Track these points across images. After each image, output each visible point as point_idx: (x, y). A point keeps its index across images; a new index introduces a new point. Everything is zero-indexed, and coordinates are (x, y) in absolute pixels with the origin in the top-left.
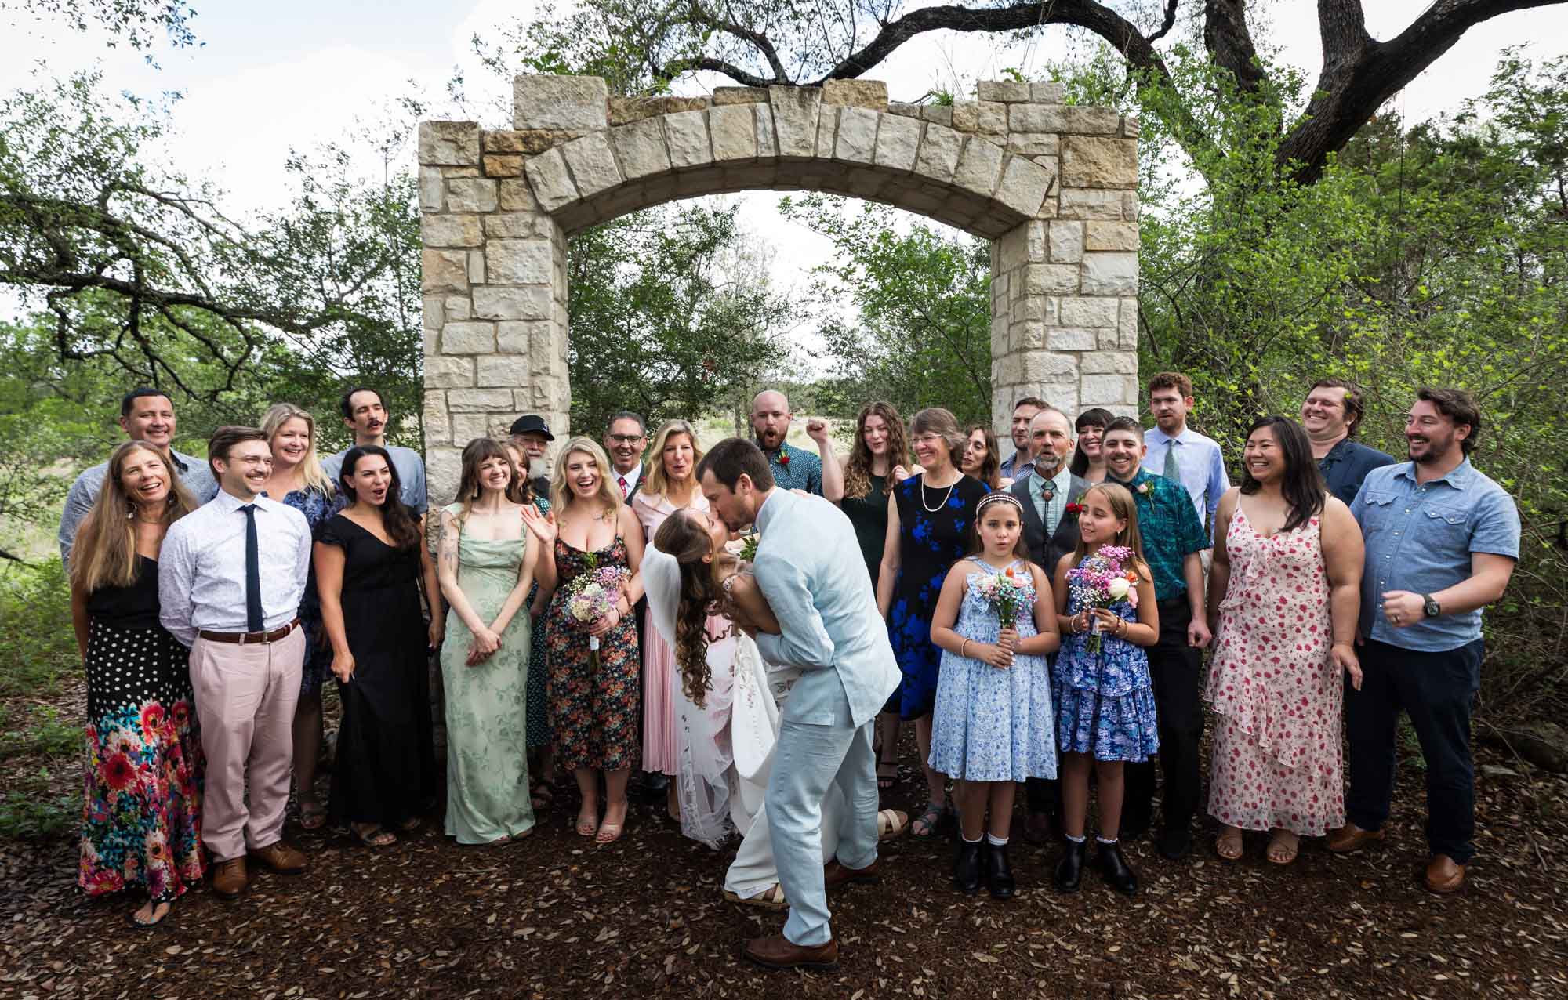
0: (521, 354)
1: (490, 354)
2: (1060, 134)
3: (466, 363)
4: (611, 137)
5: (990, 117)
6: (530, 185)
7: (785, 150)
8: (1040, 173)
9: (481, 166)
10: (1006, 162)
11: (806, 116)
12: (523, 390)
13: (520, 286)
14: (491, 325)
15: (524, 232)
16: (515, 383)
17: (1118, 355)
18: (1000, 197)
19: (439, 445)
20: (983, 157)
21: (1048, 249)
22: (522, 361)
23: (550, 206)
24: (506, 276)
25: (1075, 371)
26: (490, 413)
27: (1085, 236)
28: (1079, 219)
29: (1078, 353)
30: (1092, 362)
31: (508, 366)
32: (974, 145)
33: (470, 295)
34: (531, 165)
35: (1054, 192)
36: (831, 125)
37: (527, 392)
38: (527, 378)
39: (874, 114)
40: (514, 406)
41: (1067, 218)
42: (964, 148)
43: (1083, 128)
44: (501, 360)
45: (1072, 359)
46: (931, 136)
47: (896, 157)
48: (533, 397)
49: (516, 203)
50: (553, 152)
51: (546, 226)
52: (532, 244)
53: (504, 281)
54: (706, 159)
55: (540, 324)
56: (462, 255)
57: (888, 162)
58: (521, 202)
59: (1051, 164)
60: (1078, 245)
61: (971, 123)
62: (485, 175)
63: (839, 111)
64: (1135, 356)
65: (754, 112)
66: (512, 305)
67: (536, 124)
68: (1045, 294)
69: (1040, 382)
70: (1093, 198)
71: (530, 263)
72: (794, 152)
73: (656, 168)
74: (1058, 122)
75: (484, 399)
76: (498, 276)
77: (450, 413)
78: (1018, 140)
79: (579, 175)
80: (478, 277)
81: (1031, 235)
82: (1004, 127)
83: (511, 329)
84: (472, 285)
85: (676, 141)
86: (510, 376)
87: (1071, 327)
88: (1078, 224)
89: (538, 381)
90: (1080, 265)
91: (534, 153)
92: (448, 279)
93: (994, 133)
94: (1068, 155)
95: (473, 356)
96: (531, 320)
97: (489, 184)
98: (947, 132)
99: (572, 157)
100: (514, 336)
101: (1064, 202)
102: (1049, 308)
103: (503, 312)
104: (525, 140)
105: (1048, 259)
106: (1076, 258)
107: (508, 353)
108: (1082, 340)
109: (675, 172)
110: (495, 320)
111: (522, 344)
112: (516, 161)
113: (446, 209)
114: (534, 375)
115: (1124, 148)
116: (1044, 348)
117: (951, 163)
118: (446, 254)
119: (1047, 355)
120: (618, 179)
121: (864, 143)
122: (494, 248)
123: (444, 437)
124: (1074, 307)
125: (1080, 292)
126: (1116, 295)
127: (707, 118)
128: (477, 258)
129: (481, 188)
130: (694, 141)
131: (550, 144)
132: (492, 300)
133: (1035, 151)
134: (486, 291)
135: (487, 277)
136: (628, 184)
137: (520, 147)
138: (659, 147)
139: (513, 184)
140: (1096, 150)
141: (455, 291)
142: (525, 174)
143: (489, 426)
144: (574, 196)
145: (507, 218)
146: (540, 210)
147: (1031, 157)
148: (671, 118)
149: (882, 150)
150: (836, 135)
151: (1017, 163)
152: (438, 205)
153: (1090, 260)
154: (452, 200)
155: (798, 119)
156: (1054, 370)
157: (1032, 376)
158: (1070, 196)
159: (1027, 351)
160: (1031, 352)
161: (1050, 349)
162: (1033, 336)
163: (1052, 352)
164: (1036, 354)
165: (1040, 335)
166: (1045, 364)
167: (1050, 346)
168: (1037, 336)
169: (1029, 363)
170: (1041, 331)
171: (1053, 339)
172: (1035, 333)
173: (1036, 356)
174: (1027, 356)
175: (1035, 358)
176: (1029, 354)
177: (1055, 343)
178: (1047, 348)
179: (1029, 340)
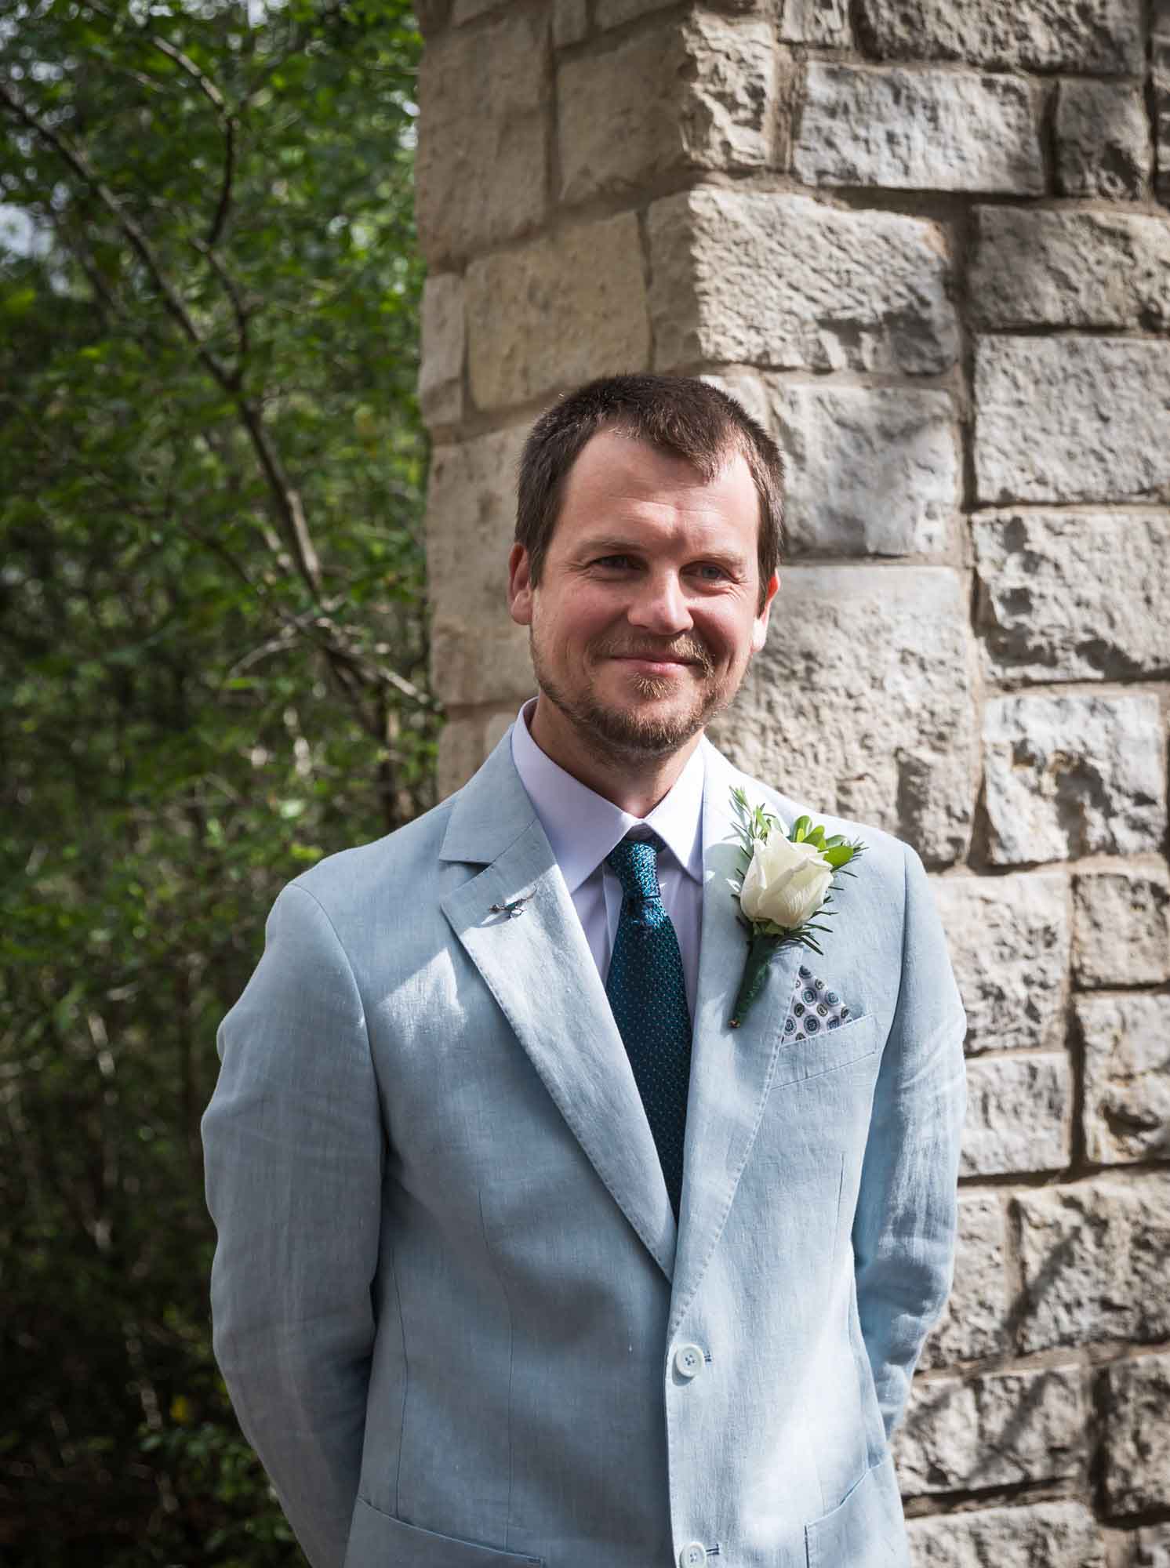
25: (941, 308)
29: (954, 210)
45: (928, 244)
69: (765, 366)
87: (909, 54)
108: (977, 137)
116: (781, 171)
119: (802, 209)
156: (839, 302)
157: (721, 326)
159: (689, 186)
160: (714, 193)
161: (808, 176)
162: (720, 97)
163: (821, 190)
164: (740, 199)
165: (756, 93)
166: (789, 261)
167: (810, 157)
168: (743, 98)
169: (706, 255)
170: (767, 69)
171: (825, 122)
172: (737, 83)
173: (741, 217)
174: (691, 215)
175: (736, 225)
176: (700, 200)
177: (830, 144)
178: (793, 172)
179: (700, 118)
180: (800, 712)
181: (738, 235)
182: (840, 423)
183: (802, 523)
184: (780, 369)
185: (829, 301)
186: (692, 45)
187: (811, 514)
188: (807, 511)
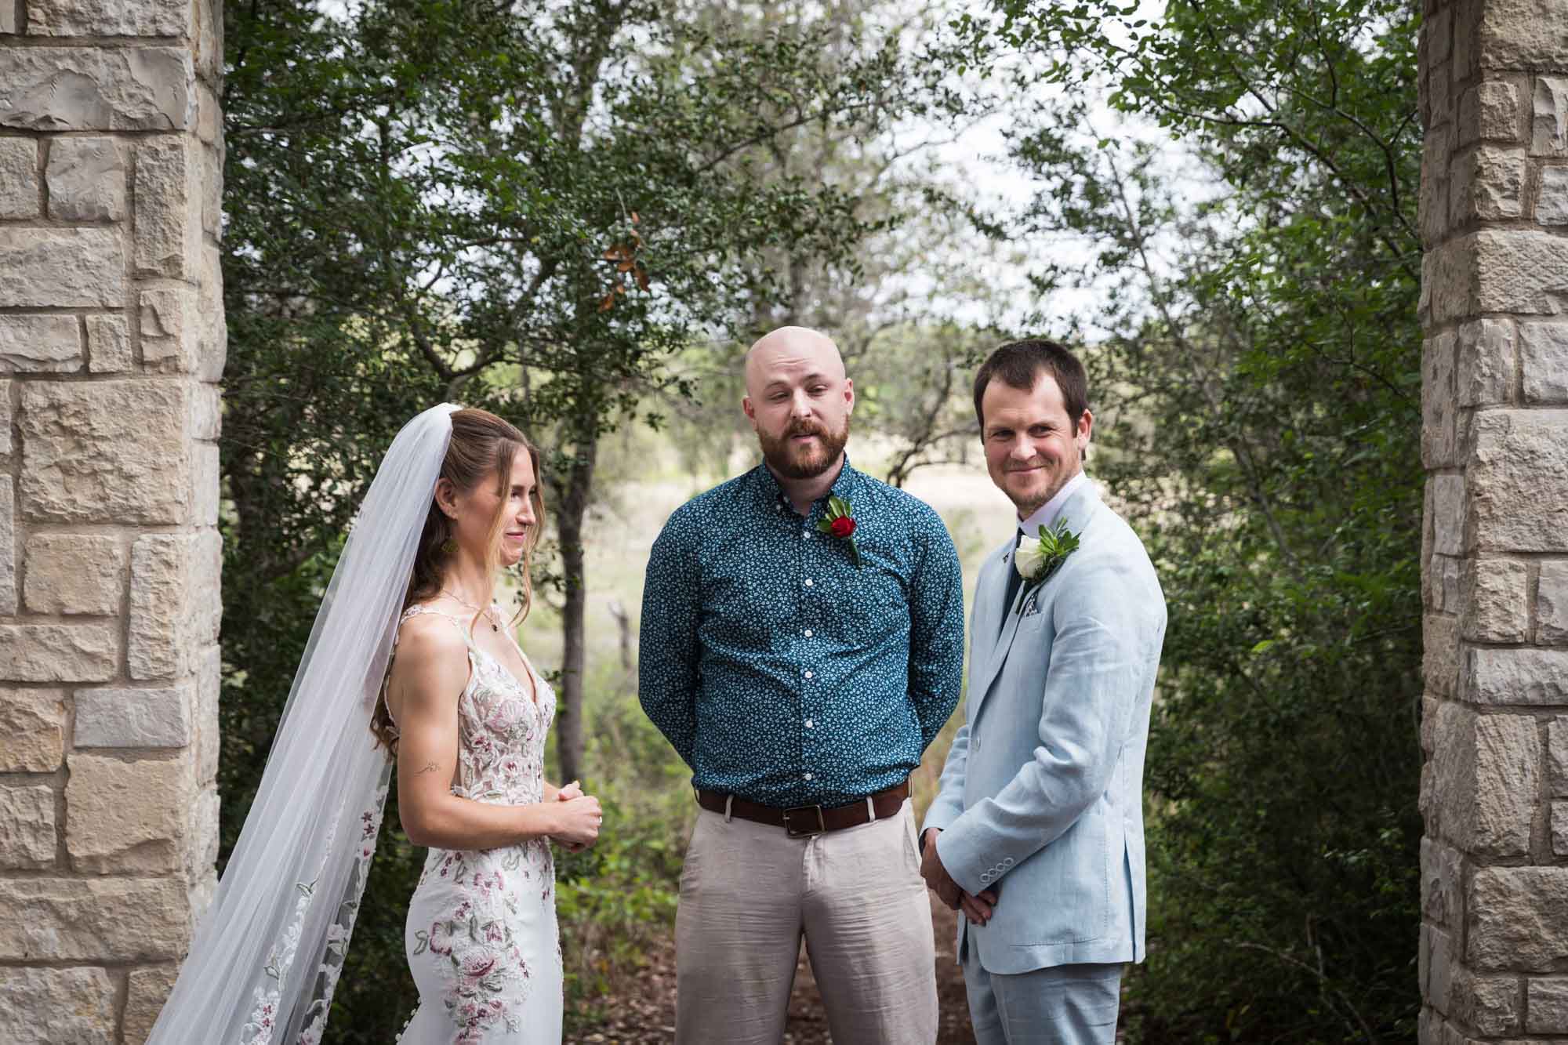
0: (106, 221)
1: (27, 221)
12: (108, 318)
13: (110, 43)
14: (31, 145)
16: (91, 298)
22: (110, 239)
24: (73, 16)
26: (22, 376)
31: (74, 252)
37: (120, 323)
38: (121, 284)
40: (86, 358)
44: (56, 238)
48: (138, 335)
53: (67, 30)
55: (160, 143)
66: (87, 90)
68: (1532, 71)
69: (1515, 314)
76: (54, 16)
83: (84, 154)
86: (79, 278)
89: (150, 294)
96: (136, 131)
100: (91, 174)
102: (1541, 109)
103: (60, 107)
107: (72, 219)
110: (43, 132)
111: (112, 195)
114: (139, 276)
116: (1527, 219)
119: (1538, 238)
132: (37, 77)
134: (20, 53)
135: (23, 18)
143: (20, 411)
156: (1556, 282)
157: (1491, 295)
159: (1479, 228)
160: (1491, 232)
161: (1542, 220)
162: (1495, 186)
163: (1549, 229)
164: (1505, 234)
165: (1514, 183)
166: (1529, 263)
167: (1544, 212)
168: (1507, 186)
169: (1485, 262)
170: (1521, 171)
171: (1553, 195)
172: (1503, 178)
173: (1503, 242)
174: (1478, 243)
175: (1501, 247)
176: (1483, 236)
177: (1556, 205)
178: (1535, 219)
179: (1484, 195)
180: (1528, 479)
181: (1504, 251)
182: (1555, 340)
183: (1532, 389)
184: (1524, 314)
185: (1551, 282)
186: (1481, 161)
187: (1537, 384)
188: (1535, 383)
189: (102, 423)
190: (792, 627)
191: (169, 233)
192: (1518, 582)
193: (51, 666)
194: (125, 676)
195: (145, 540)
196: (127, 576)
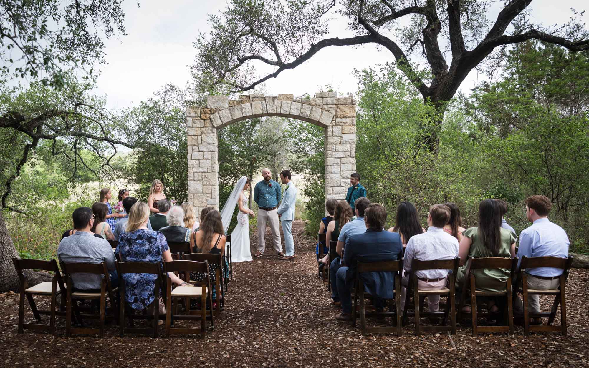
1: (203, 160)
2: (336, 105)
3: (197, 161)
4: (230, 110)
5: (318, 101)
6: (211, 121)
7: (269, 112)
8: (331, 115)
9: (201, 117)
10: (322, 112)
11: (274, 104)
13: (209, 144)
14: (202, 153)
15: (210, 132)
16: (208, 166)
17: (350, 159)
18: (320, 121)
19: (191, 180)
20: (316, 112)
21: (333, 133)
22: (210, 161)
23: (216, 126)
24: (206, 142)
25: (339, 163)
26: (202, 173)
27: (342, 130)
28: (340, 125)
29: (340, 158)
30: (344, 160)
32: (314, 109)
33: (198, 146)
34: (211, 116)
35: (334, 119)
36: (280, 105)
37: (211, 168)
39: (290, 102)
40: (208, 171)
41: (337, 125)
42: (312, 110)
43: (342, 103)
44: (205, 161)
45: (339, 160)
46: (304, 107)
47: (295, 112)
49: (208, 125)
50: (216, 114)
51: (215, 130)
52: (212, 134)
54: (251, 114)
56: (196, 137)
57: (293, 114)
58: (209, 125)
59: (334, 112)
60: (340, 132)
61: (314, 103)
62: (201, 119)
63: (282, 102)
64: (355, 159)
65: (262, 103)
66: (207, 148)
67: (212, 107)
68: (332, 144)
70: (344, 120)
71: (211, 139)
72: (271, 112)
73: (239, 117)
74: (335, 102)
75: (201, 169)
76: (204, 142)
77: (194, 173)
78: (325, 107)
79: (222, 119)
80: (200, 142)
81: (329, 130)
82: (322, 104)
84: (198, 144)
85: (244, 110)
86: (207, 164)
87: (339, 152)
88: (340, 127)
89: (213, 166)
90: (341, 137)
91: (212, 114)
92: (193, 142)
93: (319, 105)
94: (338, 110)
95: (199, 160)
96: (212, 152)
97: (202, 121)
98: (307, 106)
99: (221, 115)
100: (208, 155)
101: (337, 121)
102: (333, 148)
103: (205, 150)
104: (210, 111)
105: (333, 136)
106: (340, 135)
107: (206, 159)
108: (341, 155)
109: (244, 117)
110: (204, 152)
111: (209, 157)
112: (208, 116)
113: (193, 127)
114: (212, 164)
115: (352, 107)
116: (332, 157)
117: (308, 114)
118: (193, 137)
119: (333, 159)
120: (230, 119)
121: (287, 109)
122: (203, 136)
123: (192, 178)
124: (339, 147)
125: (341, 143)
126: (350, 144)
127: (251, 104)
128: (199, 137)
129: (200, 122)
130: (248, 110)
131: (216, 112)
132: (203, 147)
133: (329, 109)
134: (202, 145)
135: (202, 142)
136: (233, 120)
137: (209, 112)
138: (240, 112)
139: (208, 121)
140: (345, 108)
141: (195, 145)
142: (210, 118)
143: (202, 176)
144: (221, 123)
145: (206, 128)
146: (213, 127)
147: (328, 111)
148: (243, 105)
149: (292, 111)
150: (281, 108)
151: (325, 112)
152: (191, 126)
153: (343, 135)
154: (194, 125)
155: (272, 104)
157: (329, 164)
158: (339, 120)
166: (332, 161)
169: (328, 161)
170: (331, 153)
171: (334, 155)
176: (328, 159)
179: (328, 155)
180: (331, 180)
181: (330, 160)
184: (332, 166)
185: (334, 163)
188: (332, 172)
189: (209, 177)
190: (266, 194)
191: (215, 160)
192: (331, 189)
193: (205, 197)
194: (211, 198)
195: (213, 187)
196: (211, 190)
